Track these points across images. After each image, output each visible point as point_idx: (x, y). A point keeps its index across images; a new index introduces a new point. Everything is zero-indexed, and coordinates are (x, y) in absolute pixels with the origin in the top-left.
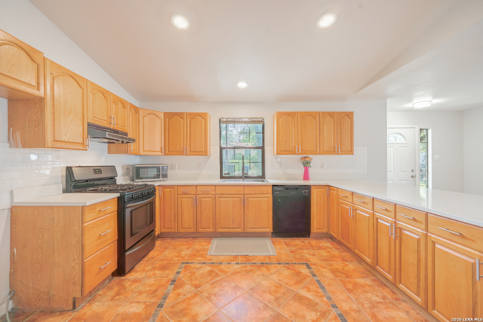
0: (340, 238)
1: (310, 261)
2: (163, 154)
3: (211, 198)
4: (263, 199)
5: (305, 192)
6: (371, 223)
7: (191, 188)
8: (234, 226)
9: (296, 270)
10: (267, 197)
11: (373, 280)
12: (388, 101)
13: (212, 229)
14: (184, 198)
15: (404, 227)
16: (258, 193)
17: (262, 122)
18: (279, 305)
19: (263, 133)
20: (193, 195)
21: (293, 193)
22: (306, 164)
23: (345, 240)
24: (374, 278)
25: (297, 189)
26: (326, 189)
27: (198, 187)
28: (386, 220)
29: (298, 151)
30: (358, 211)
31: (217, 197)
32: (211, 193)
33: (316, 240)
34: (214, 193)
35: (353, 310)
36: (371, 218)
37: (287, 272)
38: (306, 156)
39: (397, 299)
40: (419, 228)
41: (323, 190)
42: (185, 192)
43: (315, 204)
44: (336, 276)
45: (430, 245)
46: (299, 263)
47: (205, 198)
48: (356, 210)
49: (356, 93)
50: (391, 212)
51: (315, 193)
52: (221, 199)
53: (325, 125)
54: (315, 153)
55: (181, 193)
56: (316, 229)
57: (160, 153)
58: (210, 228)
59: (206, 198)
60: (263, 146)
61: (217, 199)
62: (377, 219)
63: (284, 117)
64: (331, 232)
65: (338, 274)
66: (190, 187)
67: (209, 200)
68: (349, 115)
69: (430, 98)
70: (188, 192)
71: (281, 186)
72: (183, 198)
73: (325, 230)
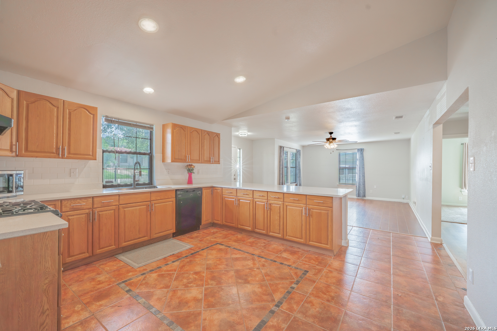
0: (224, 223)
1: (218, 242)
2: (14, 154)
3: (113, 210)
4: (168, 203)
5: (199, 193)
6: (251, 205)
7: (86, 201)
8: (141, 236)
9: (217, 249)
10: (171, 201)
11: (254, 238)
12: (233, 129)
13: (114, 246)
14: (73, 215)
15: (272, 203)
16: (164, 198)
17: (150, 128)
18: (232, 267)
19: (150, 139)
20: (87, 210)
21: (191, 195)
22: (190, 171)
23: (228, 223)
24: (253, 237)
25: (194, 191)
26: (211, 190)
27: (95, 199)
28: (261, 202)
29: (189, 160)
30: (240, 200)
31: (121, 208)
32: (114, 204)
33: (205, 230)
34: (118, 203)
35: (261, 252)
36: (251, 202)
37: (214, 252)
38: (190, 164)
39: (269, 242)
40: (280, 201)
41: (209, 190)
42: (74, 207)
43: (204, 202)
44: (239, 243)
45: (285, 207)
46: (214, 245)
47: (104, 211)
48: (239, 200)
49: (222, 120)
50: (265, 196)
51: (204, 193)
52: (125, 209)
53: (205, 141)
54: (198, 161)
55: (69, 210)
56: (205, 221)
57: (9, 153)
58: (112, 245)
59: (106, 211)
60: (150, 153)
61: (122, 210)
62: (256, 202)
63: (178, 128)
64: (214, 221)
65: (239, 242)
66: (83, 200)
67: (110, 213)
68: (218, 135)
69: (246, 132)
70: (80, 207)
71: (182, 190)
72: (71, 216)
73: (210, 221)
